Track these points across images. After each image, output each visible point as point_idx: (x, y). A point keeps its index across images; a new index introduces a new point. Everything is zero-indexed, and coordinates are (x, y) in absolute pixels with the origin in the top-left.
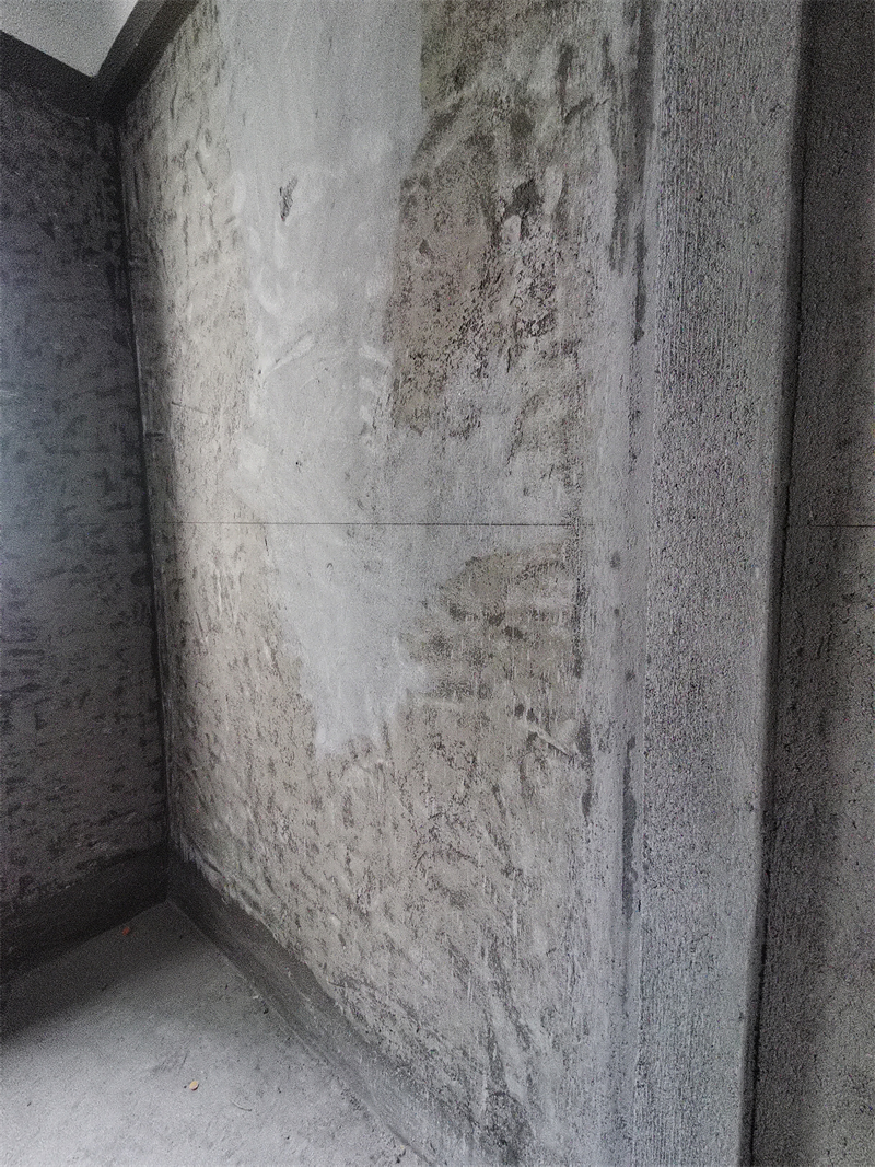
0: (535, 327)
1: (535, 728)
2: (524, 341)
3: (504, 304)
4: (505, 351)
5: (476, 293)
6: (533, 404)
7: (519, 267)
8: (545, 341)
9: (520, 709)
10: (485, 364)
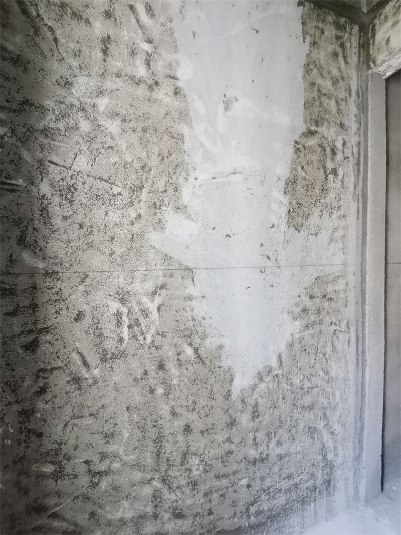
0: (336, 208)
1: (336, 327)
2: (333, 211)
3: (328, 198)
4: (328, 213)
5: (320, 191)
6: (335, 230)
7: (332, 190)
8: (339, 213)
9: (332, 323)
10: (322, 214)
